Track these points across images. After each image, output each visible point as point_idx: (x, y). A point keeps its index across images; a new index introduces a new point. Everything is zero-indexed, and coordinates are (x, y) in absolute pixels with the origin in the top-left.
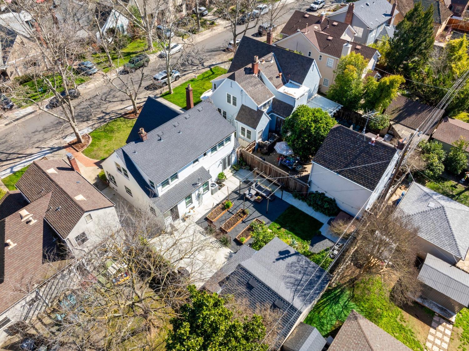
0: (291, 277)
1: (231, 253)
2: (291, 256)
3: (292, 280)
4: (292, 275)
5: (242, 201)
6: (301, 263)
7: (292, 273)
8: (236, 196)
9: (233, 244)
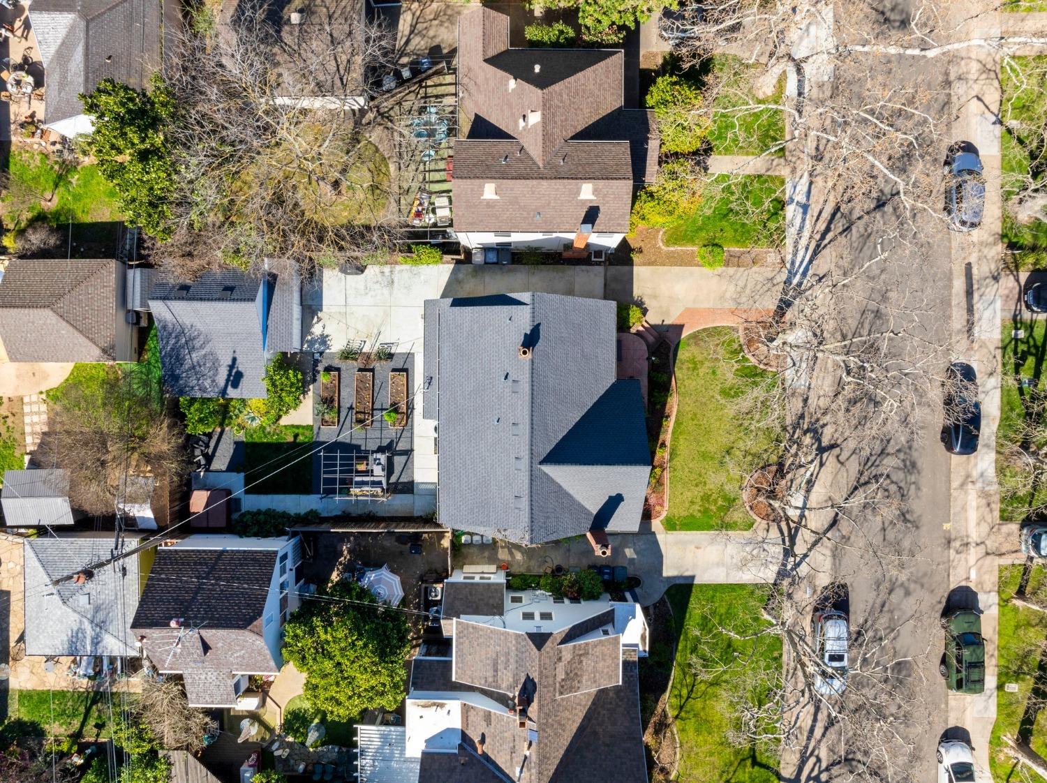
0: (202, 347)
1: (328, 348)
2: (227, 381)
3: (197, 343)
4: (203, 352)
5: (385, 442)
6: (209, 381)
7: (205, 356)
8: (401, 446)
9: (336, 363)
